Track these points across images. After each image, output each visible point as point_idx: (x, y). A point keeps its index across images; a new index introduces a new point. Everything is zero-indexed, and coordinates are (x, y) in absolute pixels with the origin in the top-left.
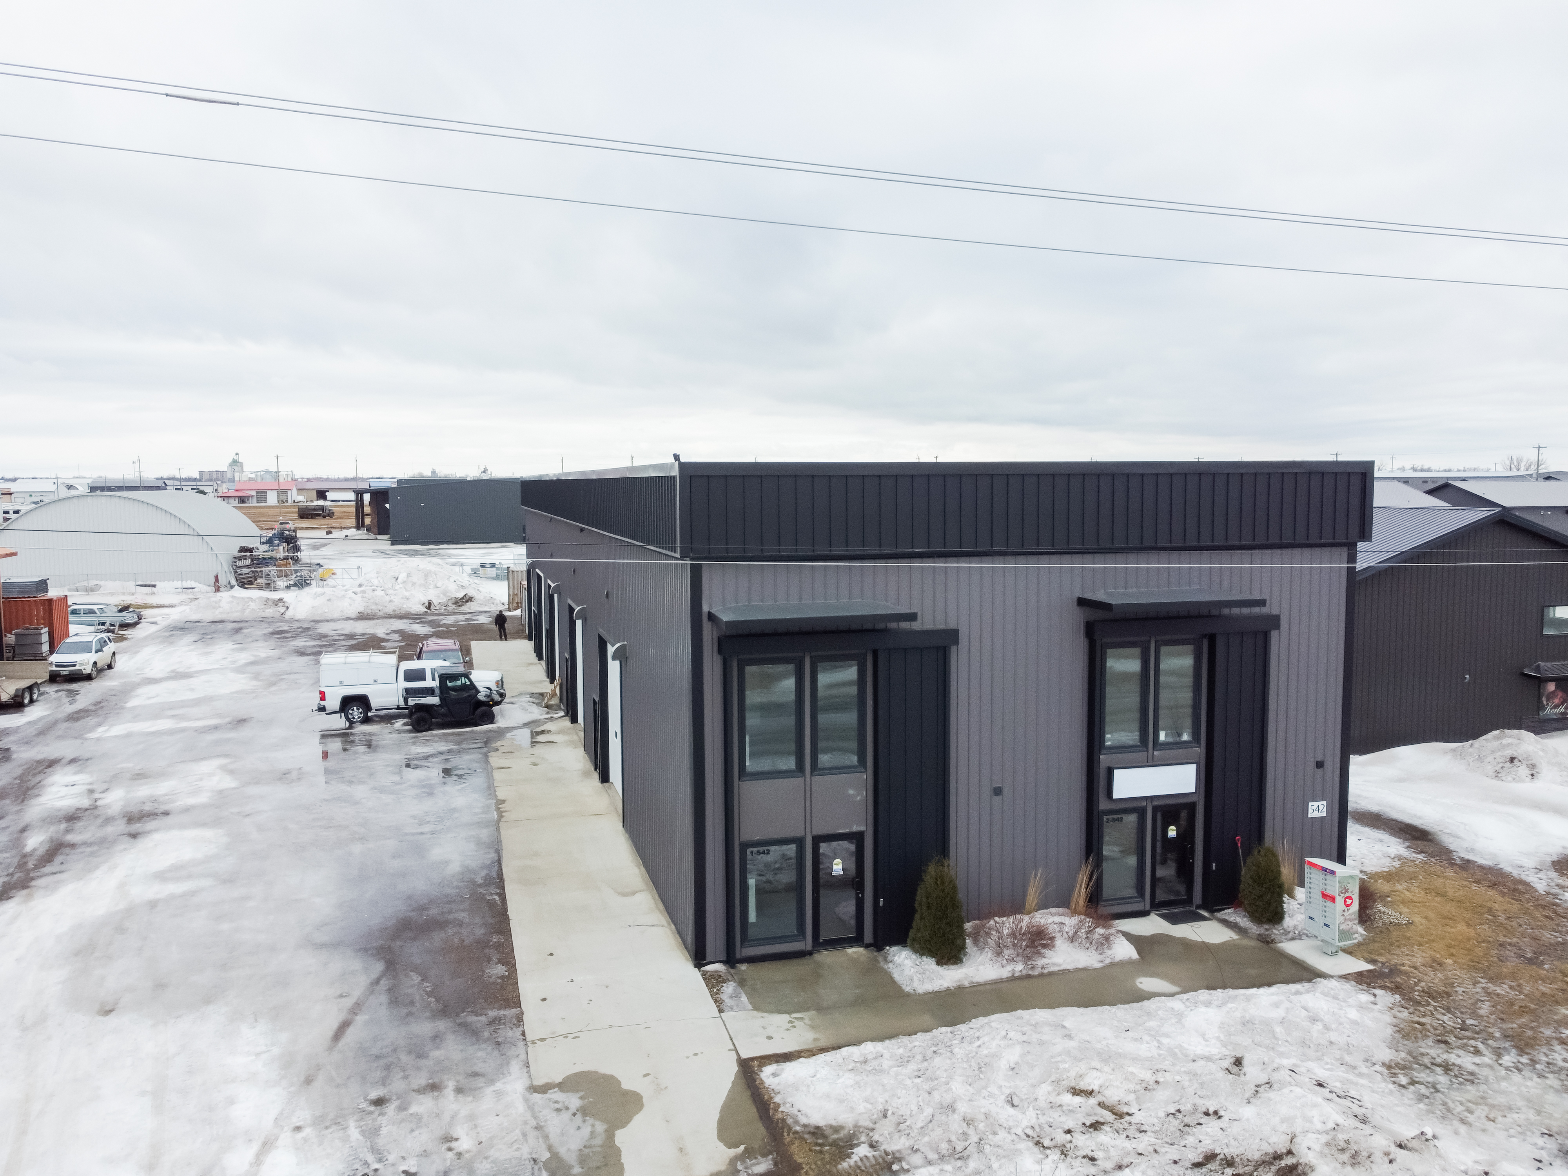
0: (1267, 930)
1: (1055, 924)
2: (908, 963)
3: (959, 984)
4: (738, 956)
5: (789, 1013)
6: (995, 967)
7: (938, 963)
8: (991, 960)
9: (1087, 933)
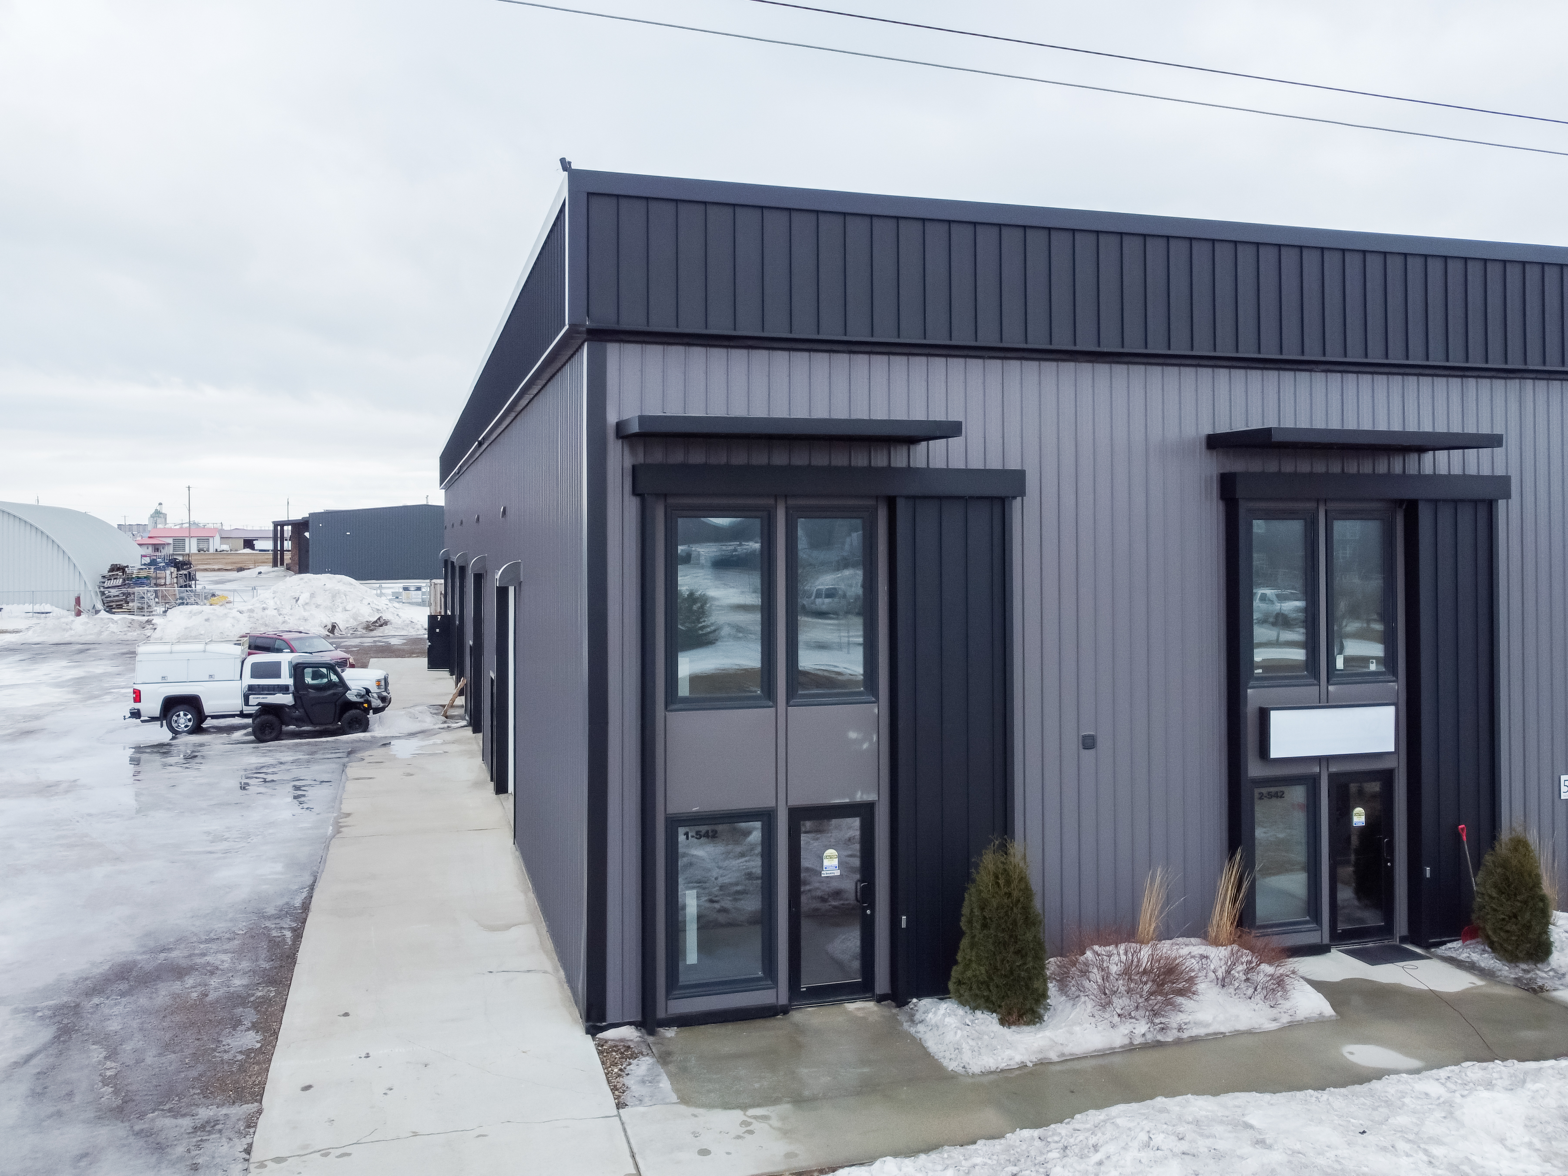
0: (1526, 971)
1: (1193, 957)
2: (952, 1021)
3: (1040, 1056)
4: (661, 1014)
5: (744, 1107)
6: (1100, 1028)
7: (1003, 1022)
8: (1093, 1016)
9: (1247, 971)
